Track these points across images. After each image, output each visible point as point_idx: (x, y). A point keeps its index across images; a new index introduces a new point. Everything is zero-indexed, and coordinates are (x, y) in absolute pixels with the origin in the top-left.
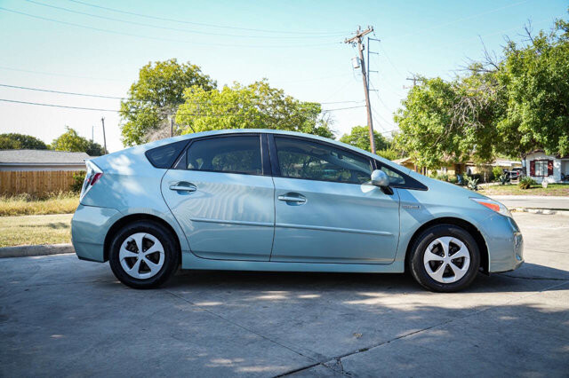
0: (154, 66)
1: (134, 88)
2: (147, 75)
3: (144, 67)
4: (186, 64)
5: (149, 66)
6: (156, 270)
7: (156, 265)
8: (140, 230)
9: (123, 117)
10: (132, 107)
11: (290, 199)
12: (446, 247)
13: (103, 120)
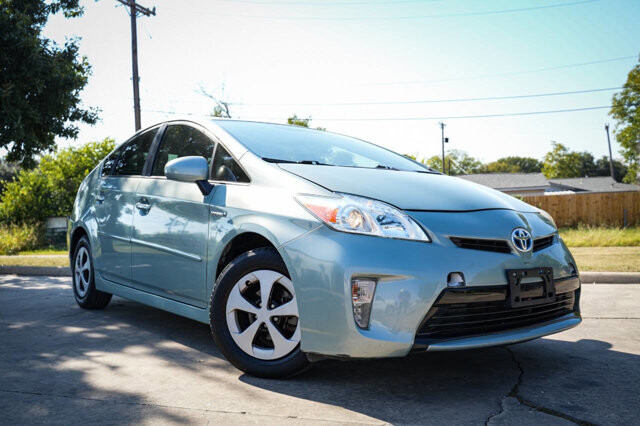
1: (632, 77)
6: (86, 289)
7: (86, 284)
8: (83, 245)
9: (620, 120)
10: (630, 104)
11: (141, 206)
12: (265, 292)
13: (607, 128)
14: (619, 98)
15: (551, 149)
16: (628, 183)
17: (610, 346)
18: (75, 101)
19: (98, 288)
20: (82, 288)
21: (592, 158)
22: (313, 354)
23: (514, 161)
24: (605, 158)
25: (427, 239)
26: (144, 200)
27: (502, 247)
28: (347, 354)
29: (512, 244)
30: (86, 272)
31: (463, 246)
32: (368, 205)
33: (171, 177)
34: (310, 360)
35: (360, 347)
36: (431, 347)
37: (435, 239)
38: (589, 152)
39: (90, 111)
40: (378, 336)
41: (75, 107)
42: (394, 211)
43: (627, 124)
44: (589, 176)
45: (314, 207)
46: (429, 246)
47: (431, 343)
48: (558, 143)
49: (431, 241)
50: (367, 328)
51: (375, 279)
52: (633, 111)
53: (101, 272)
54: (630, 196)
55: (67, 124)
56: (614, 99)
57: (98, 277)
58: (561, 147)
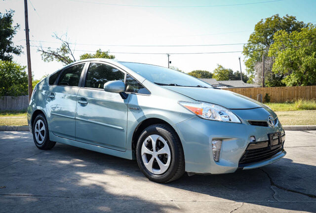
0: (264, 21)
1: (251, 37)
2: (259, 28)
3: (258, 23)
4: (286, 17)
5: (261, 22)
6: (43, 140)
7: (43, 138)
8: (39, 119)
9: (246, 55)
10: (250, 49)
11: (82, 102)
12: (154, 143)
13: (239, 59)
14: (246, 46)
15: (217, 67)
16: (249, 83)
17: (292, 161)
18: (9, 42)
19: (51, 140)
20: (40, 139)
21: (232, 72)
22: (191, 173)
23: (199, 72)
24: (238, 71)
25: (240, 122)
26: (83, 99)
27: (265, 124)
28: (210, 172)
29: (268, 123)
30: (43, 132)
31: (252, 125)
32: (213, 107)
33: (107, 90)
34: (189, 175)
35: (215, 169)
36: (244, 168)
37: (243, 122)
38: (231, 69)
39: (17, 48)
40: (222, 164)
41: (9, 45)
42: (224, 109)
43: (249, 58)
44: (231, 80)
45: (190, 108)
46: (241, 125)
47: (245, 166)
48: (220, 65)
49: (241, 123)
50: (218, 161)
51: (221, 140)
52: (251, 52)
53: (53, 132)
54: (253, 89)
55: (6, 54)
56: (244, 47)
57: (51, 134)
58: (221, 67)
